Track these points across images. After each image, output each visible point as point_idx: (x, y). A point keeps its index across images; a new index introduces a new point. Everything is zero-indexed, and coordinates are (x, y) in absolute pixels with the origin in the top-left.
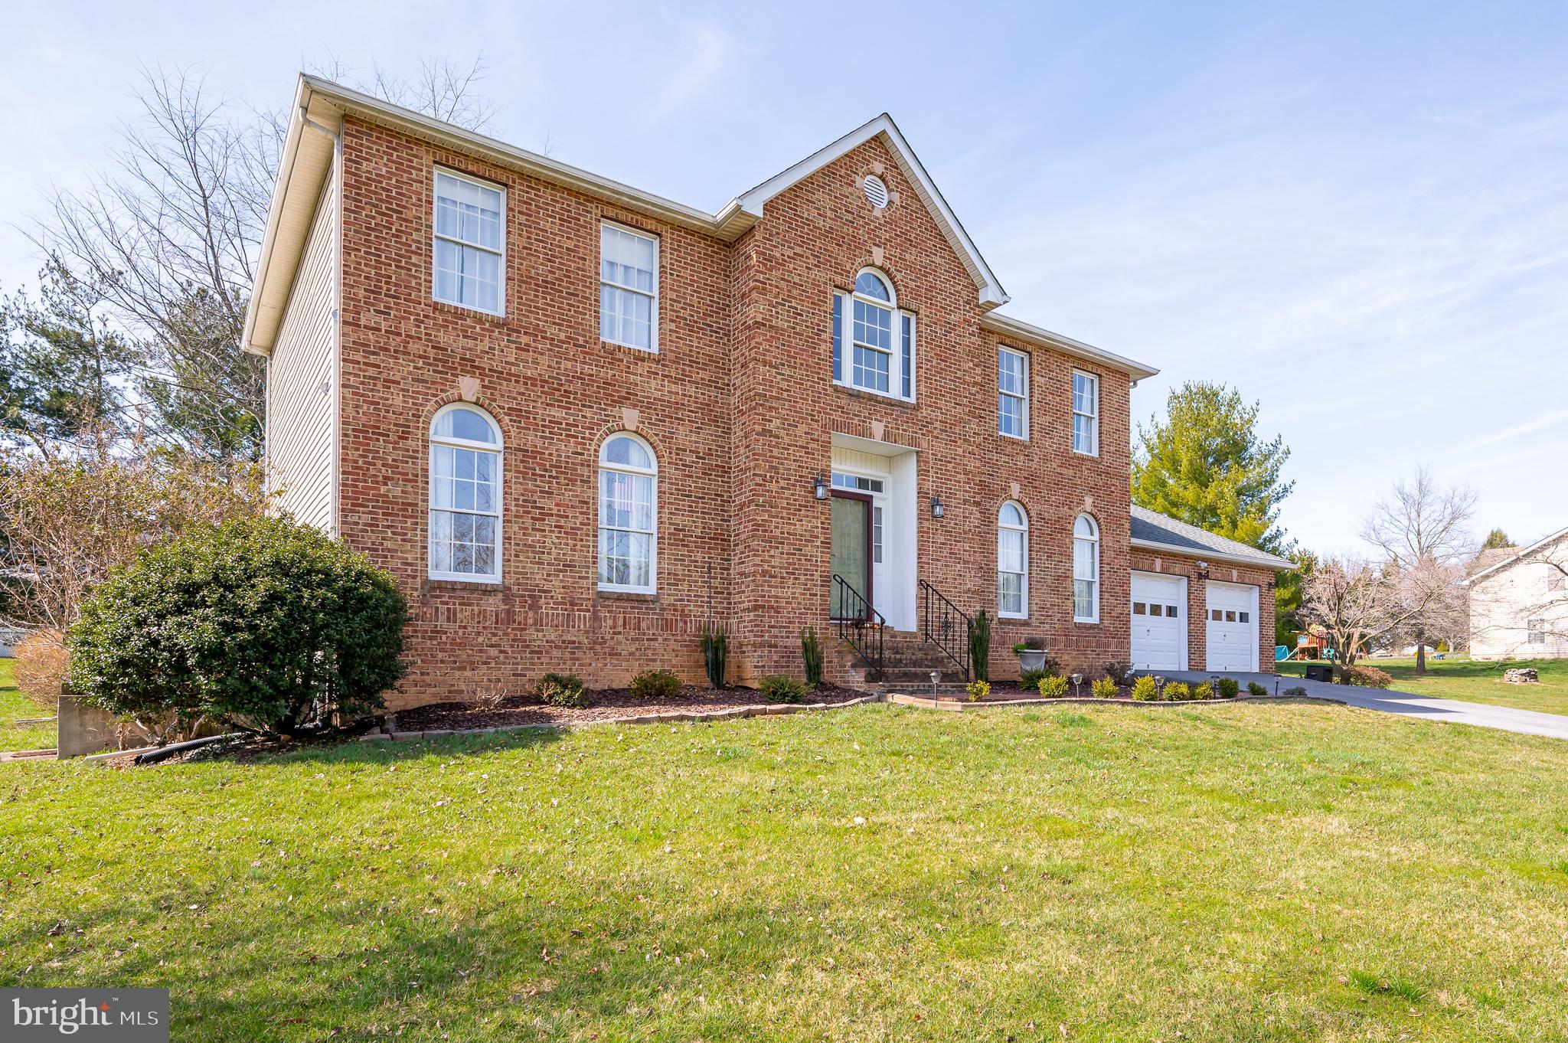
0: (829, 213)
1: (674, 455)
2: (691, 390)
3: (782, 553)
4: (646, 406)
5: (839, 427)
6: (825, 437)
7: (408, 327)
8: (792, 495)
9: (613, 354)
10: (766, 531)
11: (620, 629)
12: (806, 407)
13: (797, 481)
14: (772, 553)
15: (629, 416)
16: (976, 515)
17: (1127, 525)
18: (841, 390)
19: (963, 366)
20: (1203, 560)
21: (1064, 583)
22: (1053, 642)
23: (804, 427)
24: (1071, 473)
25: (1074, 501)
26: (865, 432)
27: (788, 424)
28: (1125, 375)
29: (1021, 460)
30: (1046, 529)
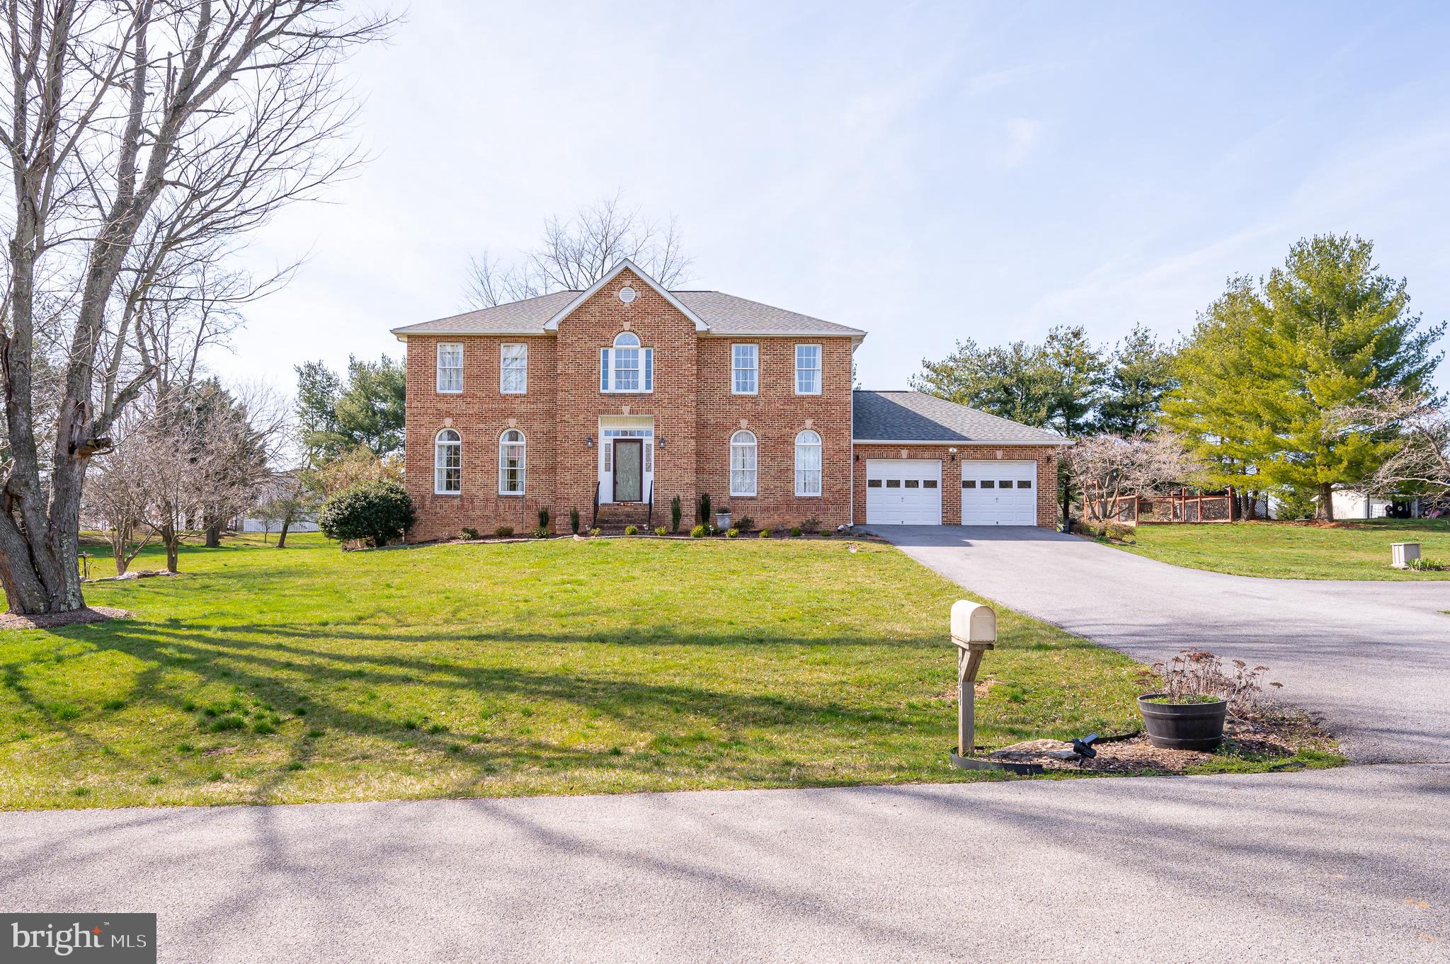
1: (532, 435)
2: (540, 406)
3: (572, 474)
4: (519, 417)
5: (601, 412)
6: (595, 418)
7: (428, 405)
8: (577, 447)
9: (505, 398)
10: (563, 465)
11: (507, 510)
13: (579, 441)
14: (567, 474)
15: (512, 422)
16: (694, 443)
17: (847, 433)
18: (605, 395)
19: (684, 367)
20: (954, 446)
21: (786, 473)
22: (776, 509)
23: (583, 416)
24: (793, 407)
25: (795, 424)
26: (619, 412)
27: (574, 416)
28: (846, 338)
29: (748, 406)
30: (770, 443)
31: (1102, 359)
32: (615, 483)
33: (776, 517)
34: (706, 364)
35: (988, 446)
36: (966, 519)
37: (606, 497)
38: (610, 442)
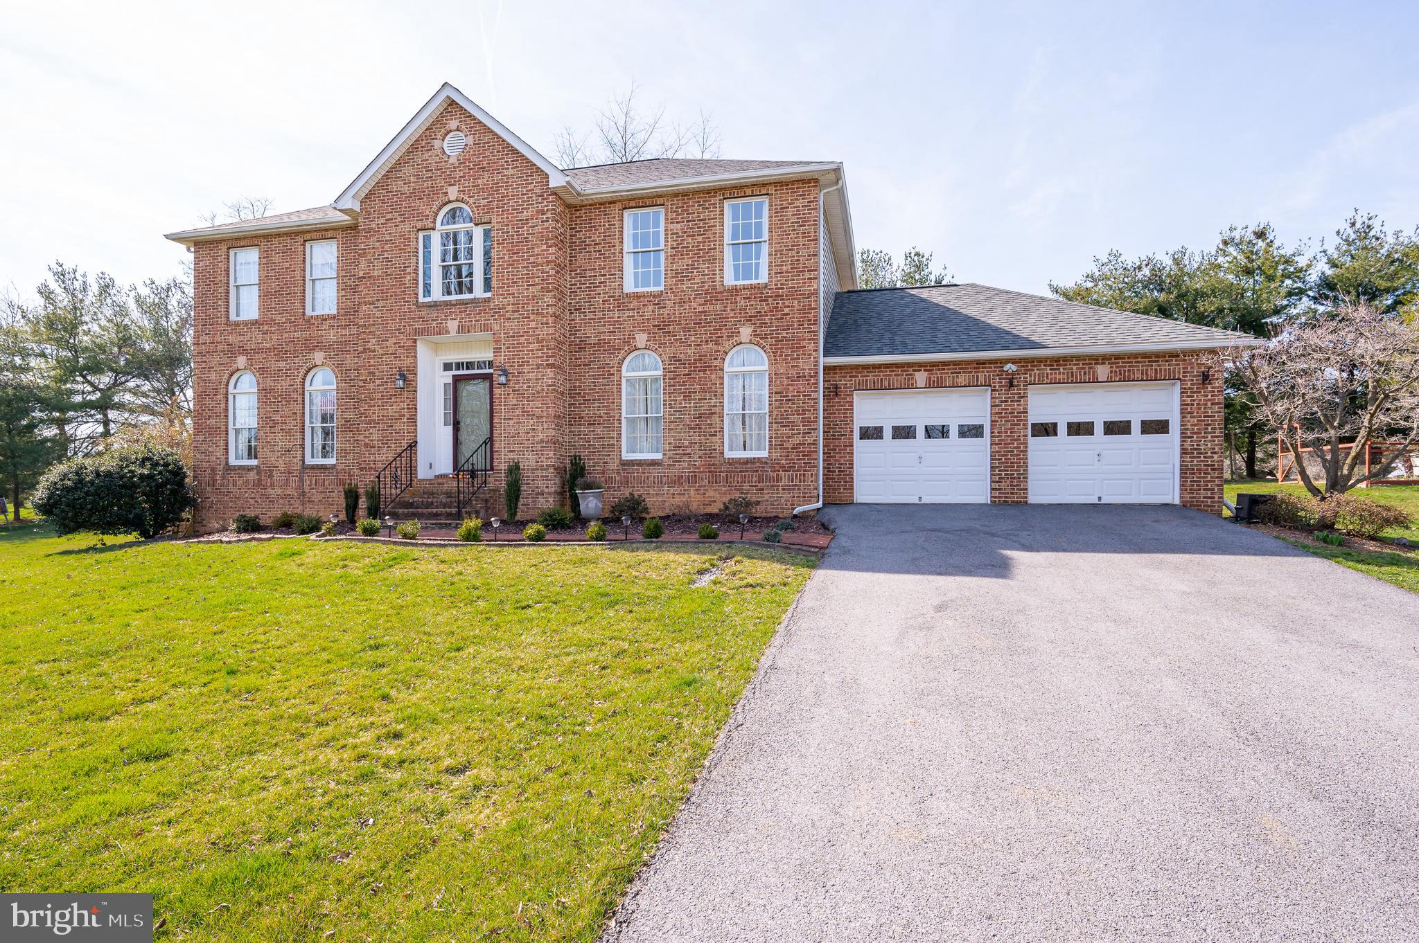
0: (412, 179)
1: (344, 375)
3: (379, 430)
4: (327, 348)
5: (419, 332)
6: (411, 343)
7: (218, 338)
8: (385, 389)
9: (310, 322)
10: (366, 417)
11: (314, 486)
12: (392, 325)
13: (389, 378)
14: (371, 431)
15: (318, 357)
16: (552, 375)
17: (811, 346)
18: (425, 305)
19: (536, 251)
20: (1013, 360)
21: (707, 420)
22: (693, 479)
23: (393, 340)
24: (719, 307)
25: (723, 335)
26: (442, 331)
27: (382, 341)
28: (809, 181)
29: (649, 311)
30: (683, 370)
31: (1302, 262)
32: (456, 443)
33: (692, 492)
34: (583, 246)
35: (1079, 358)
36: (1038, 493)
37: (444, 465)
38: (450, 380)
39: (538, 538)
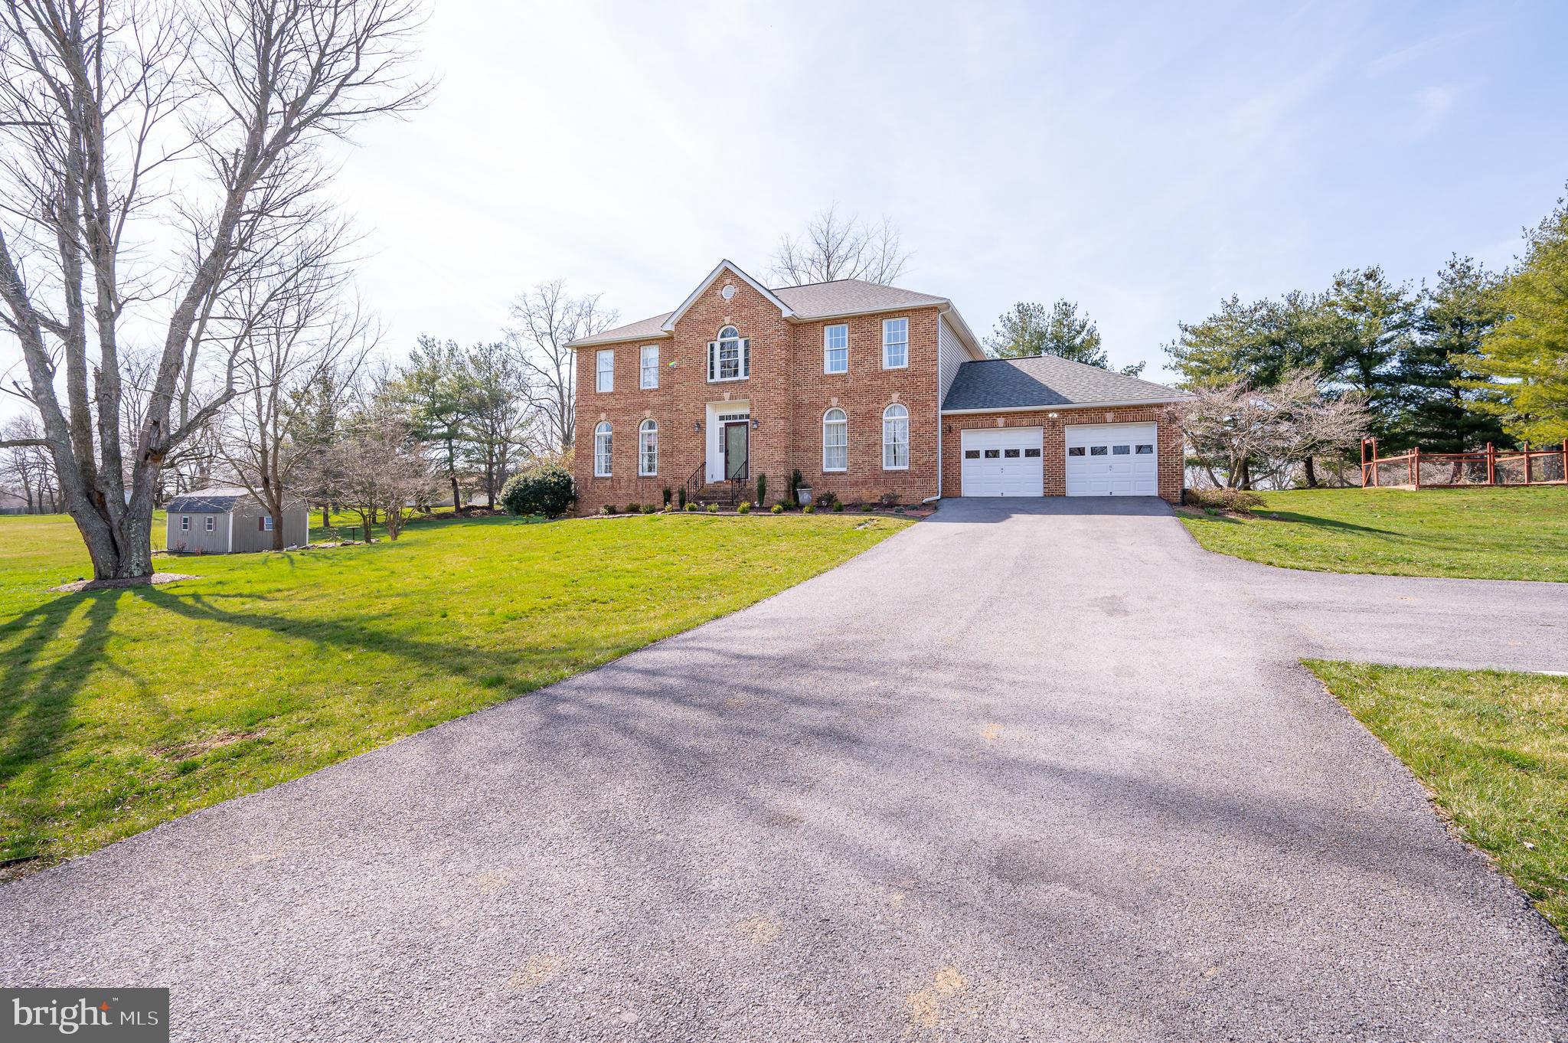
0: (705, 312)
1: (662, 424)
2: (668, 397)
3: (685, 456)
4: (653, 408)
5: (707, 400)
6: (702, 406)
7: (590, 403)
8: (688, 432)
9: (642, 393)
10: (679, 449)
11: (644, 489)
12: (693, 396)
13: (690, 426)
14: (680, 457)
15: (648, 413)
16: (783, 423)
17: (933, 405)
18: (711, 384)
19: (775, 352)
20: (1053, 411)
21: (872, 448)
22: (864, 483)
23: (693, 404)
24: (879, 382)
25: (881, 397)
26: (721, 399)
27: (686, 405)
28: (932, 309)
29: (839, 385)
30: (859, 419)
31: (1407, 299)
32: (727, 462)
33: (864, 491)
34: (801, 347)
35: (1095, 409)
36: (1073, 490)
37: (720, 476)
38: (723, 426)
39: (779, 512)
